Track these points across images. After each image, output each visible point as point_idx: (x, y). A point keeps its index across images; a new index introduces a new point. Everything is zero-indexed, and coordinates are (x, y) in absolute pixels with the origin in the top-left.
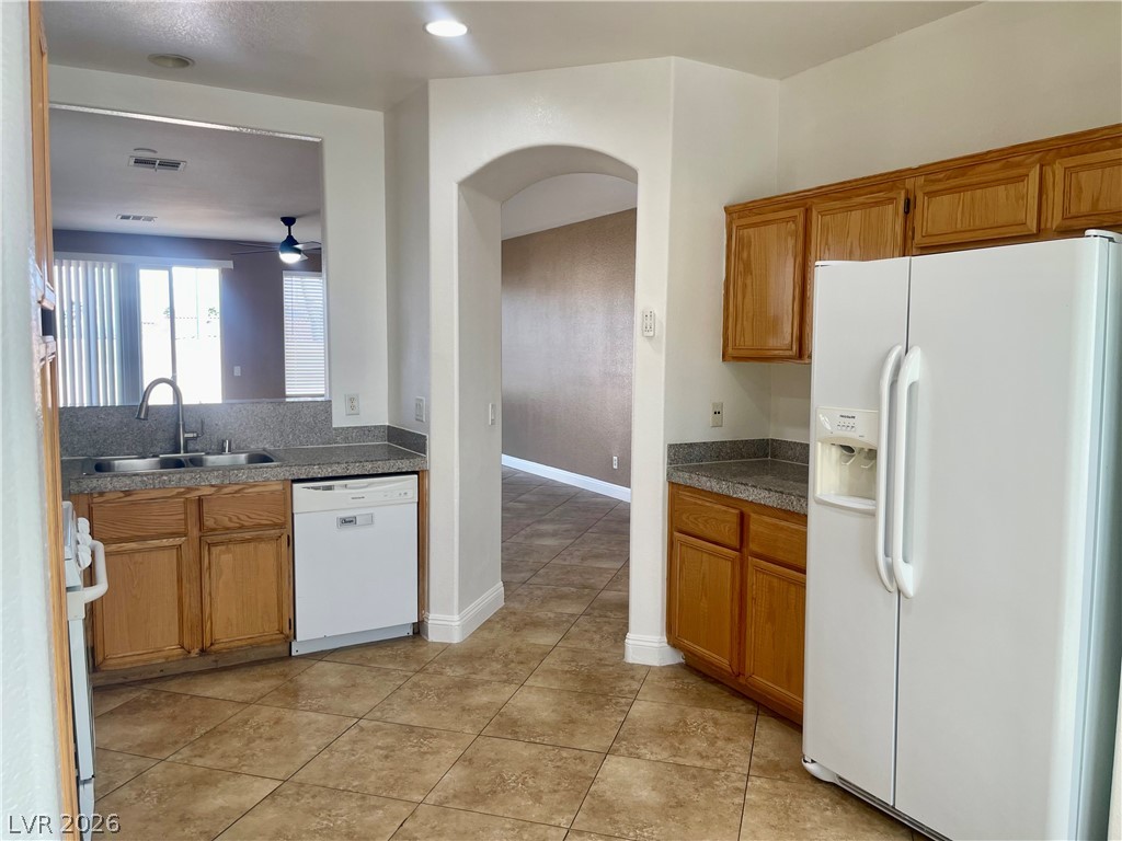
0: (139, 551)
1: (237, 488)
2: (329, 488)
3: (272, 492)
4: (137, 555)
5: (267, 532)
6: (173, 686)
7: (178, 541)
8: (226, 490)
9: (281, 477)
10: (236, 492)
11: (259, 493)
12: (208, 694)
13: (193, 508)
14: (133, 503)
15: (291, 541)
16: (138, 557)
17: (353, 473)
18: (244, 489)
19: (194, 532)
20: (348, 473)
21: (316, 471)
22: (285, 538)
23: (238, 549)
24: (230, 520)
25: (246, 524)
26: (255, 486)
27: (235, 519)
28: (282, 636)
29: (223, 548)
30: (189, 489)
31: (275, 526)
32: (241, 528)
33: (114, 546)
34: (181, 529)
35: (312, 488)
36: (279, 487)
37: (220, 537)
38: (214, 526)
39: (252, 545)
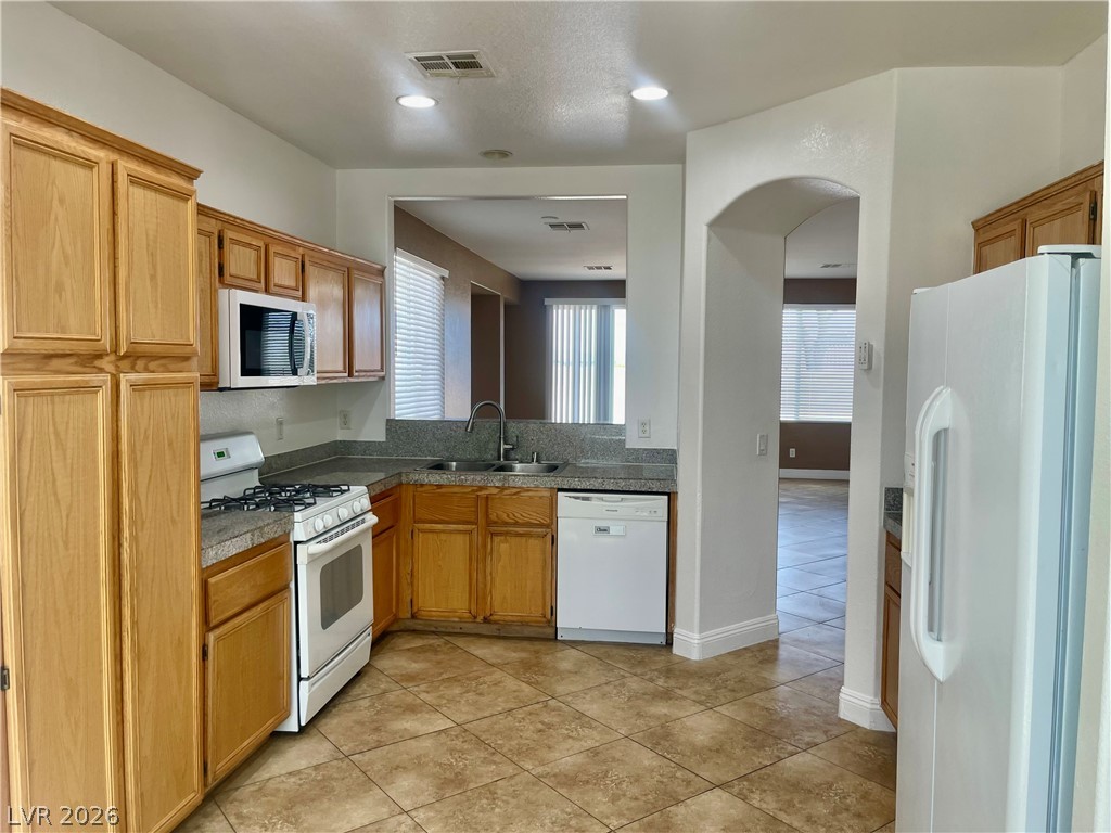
0: (444, 531)
1: (514, 491)
2: (588, 499)
3: (541, 497)
4: (442, 534)
5: (535, 530)
6: (460, 642)
7: (469, 527)
8: (506, 492)
9: (549, 485)
10: (515, 494)
11: (531, 497)
12: (476, 653)
13: (482, 503)
14: (442, 495)
15: (554, 540)
16: (443, 536)
17: (607, 488)
18: (520, 492)
19: (482, 521)
20: (603, 488)
21: (576, 483)
22: (549, 536)
23: (514, 540)
24: (508, 516)
25: (519, 521)
26: (528, 491)
27: (511, 516)
28: (544, 620)
29: (503, 538)
30: (481, 488)
31: (541, 525)
32: (516, 524)
33: (428, 526)
34: (473, 518)
35: (574, 497)
36: (547, 494)
37: (500, 529)
38: (496, 519)
39: (524, 539)
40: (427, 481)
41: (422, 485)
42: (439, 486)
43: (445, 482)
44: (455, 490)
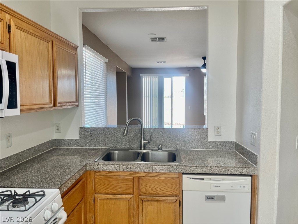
0: (113, 199)
1: (156, 174)
2: (201, 179)
3: (172, 178)
4: (112, 201)
5: (169, 198)
8: (151, 175)
9: (177, 171)
10: (156, 176)
11: (166, 178)
13: (136, 181)
14: (112, 177)
15: (181, 204)
17: (214, 172)
18: (159, 175)
19: (136, 192)
20: (211, 172)
21: (194, 170)
22: (178, 202)
23: (156, 204)
24: (152, 190)
25: (159, 193)
27: (154, 190)
29: (149, 203)
30: (135, 173)
31: (173, 195)
32: (157, 195)
33: (103, 196)
34: (131, 191)
35: (192, 178)
36: (176, 176)
37: (147, 197)
38: (145, 192)
39: (162, 204)
40: (102, 169)
41: (99, 171)
42: (110, 172)
43: (114, 170)
44: (120, 174)
